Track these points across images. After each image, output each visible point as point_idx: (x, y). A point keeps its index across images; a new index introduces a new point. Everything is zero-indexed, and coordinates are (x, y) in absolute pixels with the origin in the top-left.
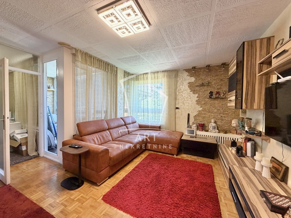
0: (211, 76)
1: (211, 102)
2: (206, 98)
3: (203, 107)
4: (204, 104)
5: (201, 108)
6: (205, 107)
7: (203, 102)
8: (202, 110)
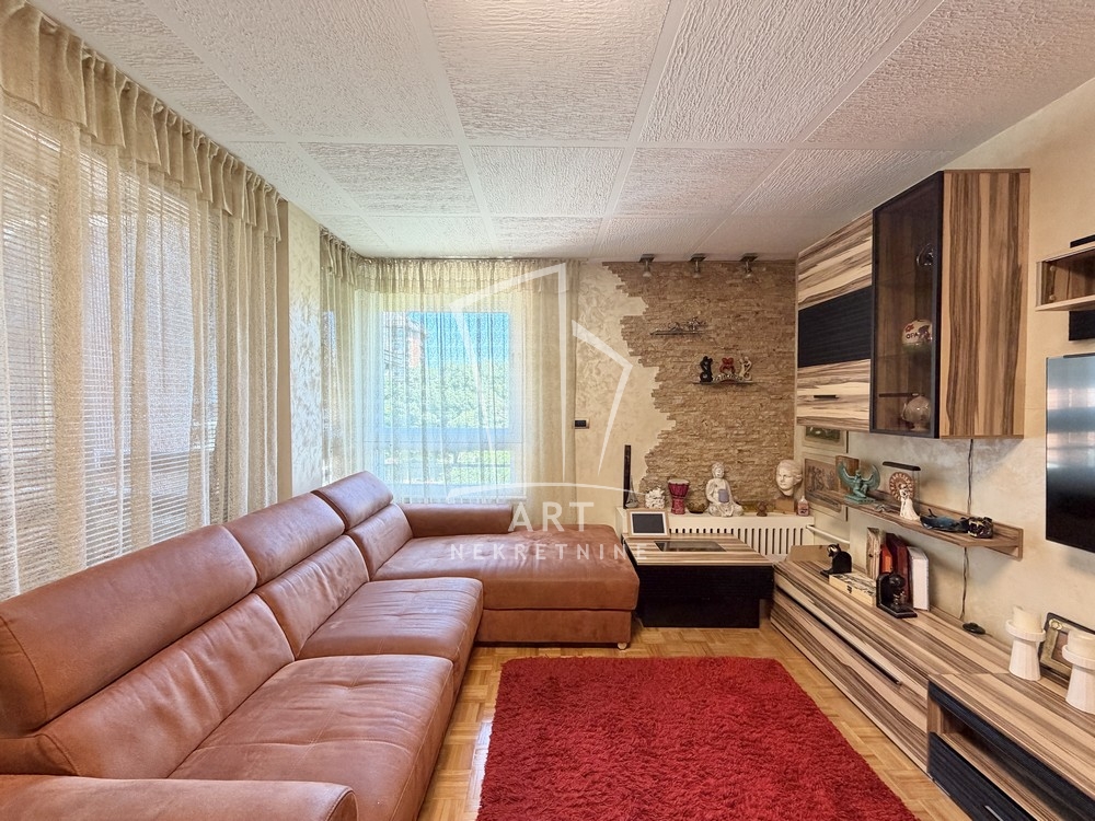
0: (705, 300)
1: (706, 398)
2: (689, 383)
3: (679, 418)
4: (683, 405)
5: (673, 423)
6: (685, 418)
7: (679, 400)
8: (677, 431)
